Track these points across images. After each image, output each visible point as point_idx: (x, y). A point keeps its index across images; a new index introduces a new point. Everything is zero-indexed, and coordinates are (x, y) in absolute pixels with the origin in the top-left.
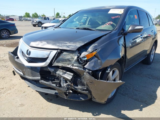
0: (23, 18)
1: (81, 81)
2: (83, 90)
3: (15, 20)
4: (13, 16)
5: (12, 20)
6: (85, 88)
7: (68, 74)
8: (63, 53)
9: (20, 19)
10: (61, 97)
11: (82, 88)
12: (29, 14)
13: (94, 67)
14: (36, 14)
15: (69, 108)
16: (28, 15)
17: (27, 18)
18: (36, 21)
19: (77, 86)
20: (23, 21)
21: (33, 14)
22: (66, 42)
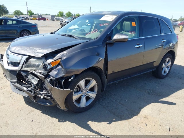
0: (55, 18)
1: (46, 87)
2: (47, 96)
3: (47, 19)
4: (47, 15)
5: (44, 19)
6: (49, 94)
7: (35, 79)
8: (31, 59)
9: (52, 18)
10: (31, 100)
11: (47, 94)
12: (63, 13)
13: (57, 74)
14: (70, 13)
15: (41, 112)
16: (61, 14)
17: (59, 18)
18: (65, 22)
19: (43, 91)
20: (55, 20)
21: (67, 13)
22: (36, 49)
